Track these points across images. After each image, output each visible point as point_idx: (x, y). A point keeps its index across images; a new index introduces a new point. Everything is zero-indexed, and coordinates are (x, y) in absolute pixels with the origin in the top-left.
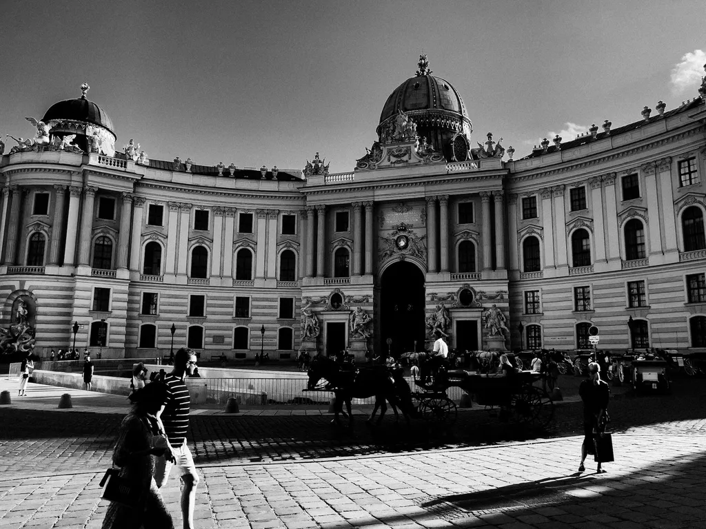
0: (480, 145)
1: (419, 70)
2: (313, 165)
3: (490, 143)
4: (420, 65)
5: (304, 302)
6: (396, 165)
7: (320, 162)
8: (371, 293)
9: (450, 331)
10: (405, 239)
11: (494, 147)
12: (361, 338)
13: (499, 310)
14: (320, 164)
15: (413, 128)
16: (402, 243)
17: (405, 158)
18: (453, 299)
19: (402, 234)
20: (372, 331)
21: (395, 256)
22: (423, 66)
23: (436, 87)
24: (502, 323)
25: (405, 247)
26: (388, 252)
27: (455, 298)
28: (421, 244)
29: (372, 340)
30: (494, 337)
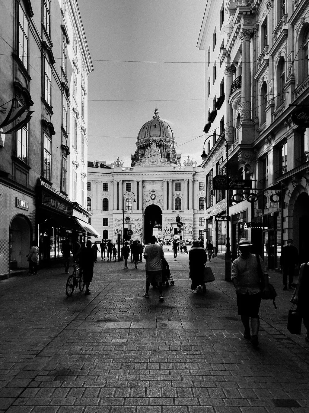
0: (185, 161)
1: (154, 115)
2: (117, 163)
3: (188, 160)
4: (155, 113)
5: (114, 220)
6: (152, 166)
7: (119, 161)
8: (142, 217)
9: (172, 232)
10: (154, 196)
11: (190, 161)
12: (138, 234)
13: (190, 225)
14: (120, 163)
15: (158, 150)
16: (153, 197)
17: (155, 163)
18: (173, 220)
19: (153, 193)
20: (142, 232)
21: (150, 202)
22: (156, 114)
23: (163, 126)
24: (191, 229)
25: (155, 199)
26: (148, 201)
27: (174, 219)
28: (161, 198)
29: (142, 235)
30: (188, 234)
